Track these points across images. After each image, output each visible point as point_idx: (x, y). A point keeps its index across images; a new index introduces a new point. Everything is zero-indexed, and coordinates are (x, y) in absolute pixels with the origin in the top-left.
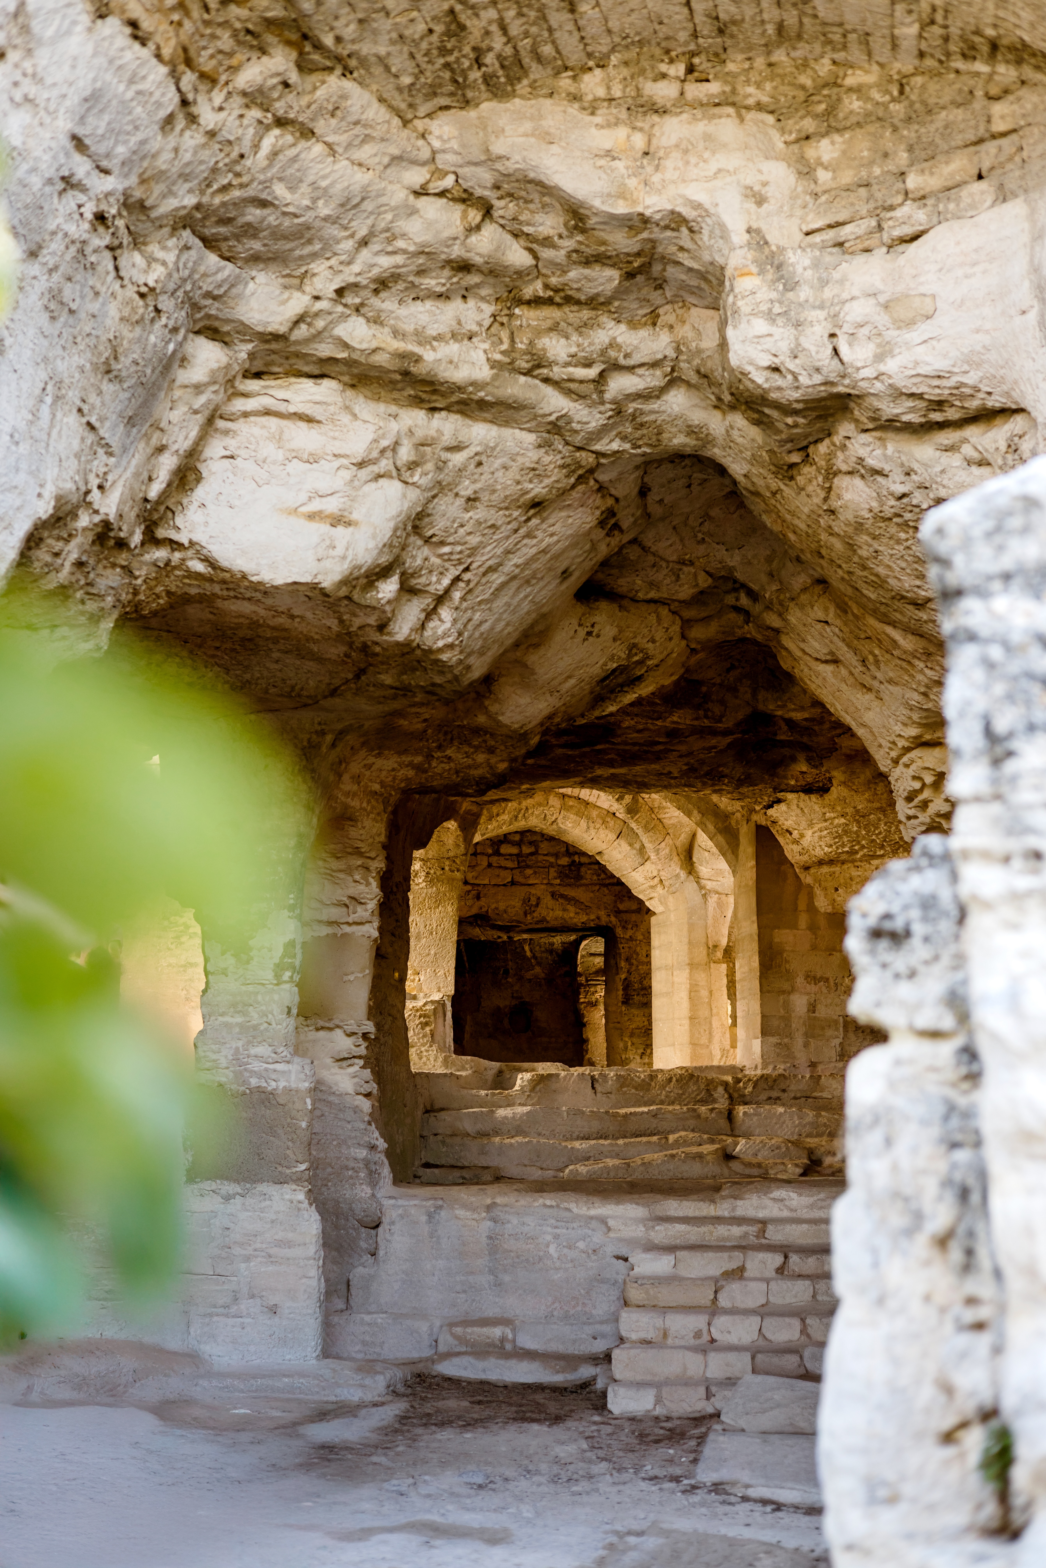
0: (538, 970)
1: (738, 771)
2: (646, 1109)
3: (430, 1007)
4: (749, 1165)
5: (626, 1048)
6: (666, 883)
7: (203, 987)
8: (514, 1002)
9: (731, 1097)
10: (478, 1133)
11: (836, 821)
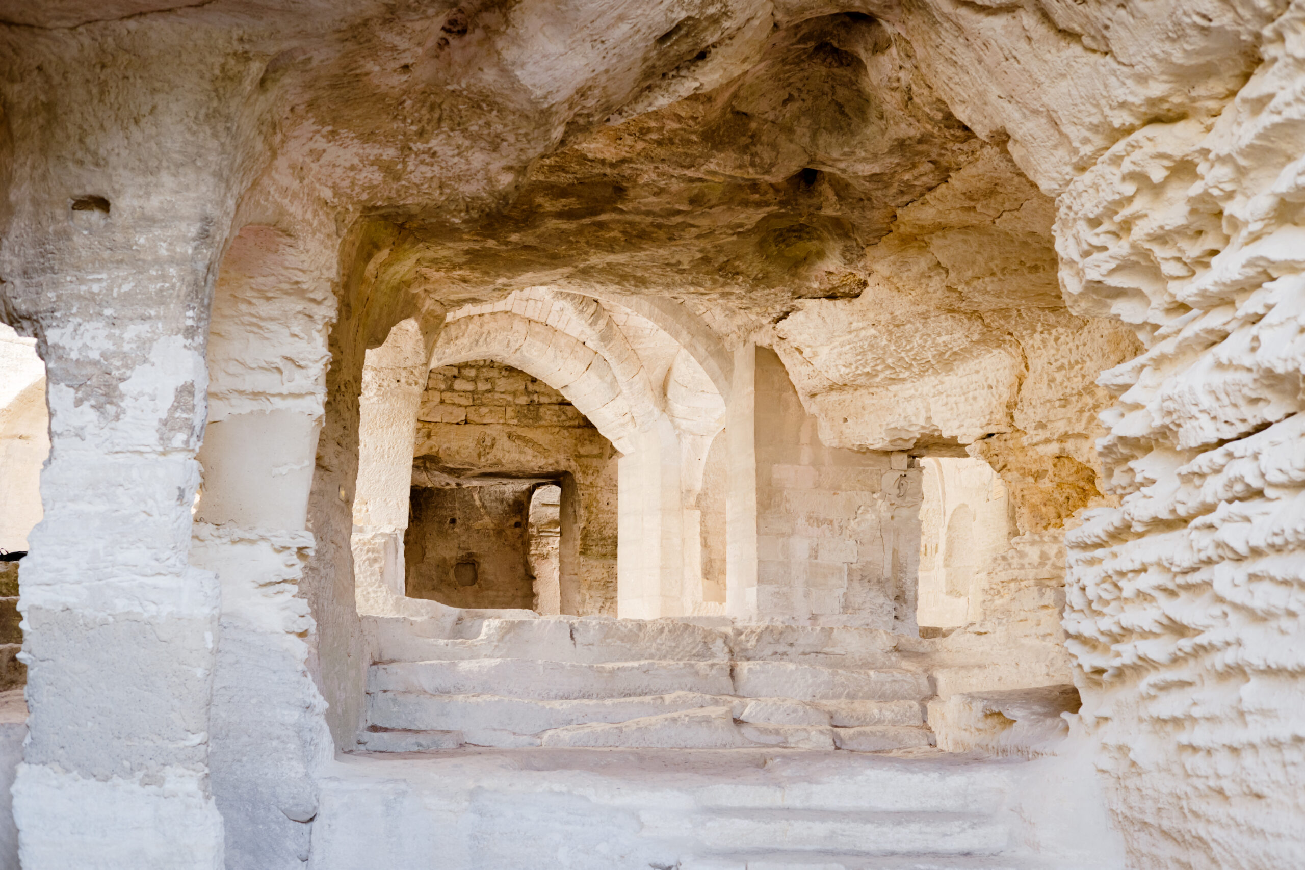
0: (487, 520)
1: (755, 267)
2: (635, 664)
3: (380, 541)
4: (765, 731)
5: (584, 601)
6: (638, 421)
7: (46, 456)
8: (461, 553)
9: (731, 652)
10: (437, 690)
11: (863, 333)
